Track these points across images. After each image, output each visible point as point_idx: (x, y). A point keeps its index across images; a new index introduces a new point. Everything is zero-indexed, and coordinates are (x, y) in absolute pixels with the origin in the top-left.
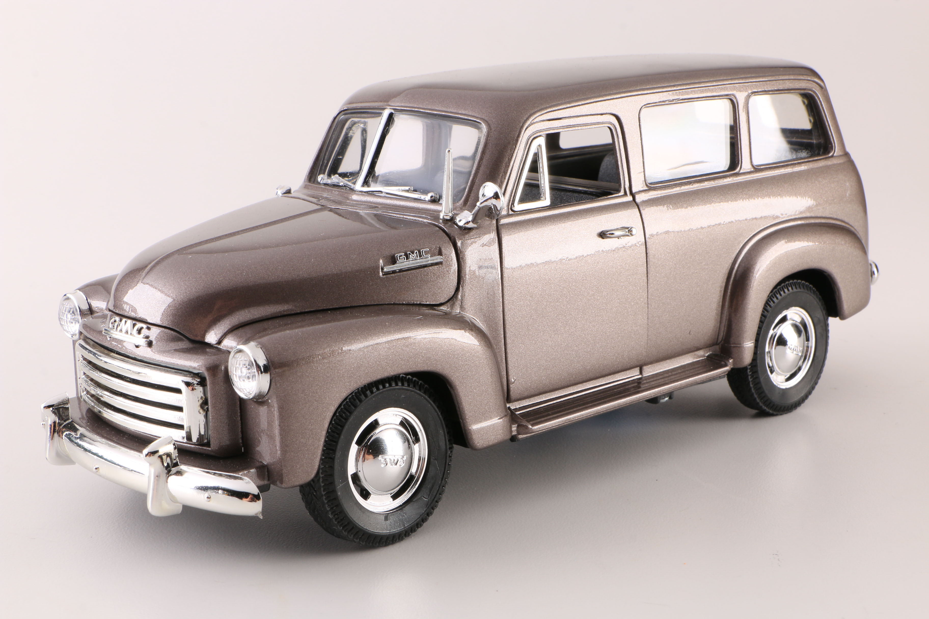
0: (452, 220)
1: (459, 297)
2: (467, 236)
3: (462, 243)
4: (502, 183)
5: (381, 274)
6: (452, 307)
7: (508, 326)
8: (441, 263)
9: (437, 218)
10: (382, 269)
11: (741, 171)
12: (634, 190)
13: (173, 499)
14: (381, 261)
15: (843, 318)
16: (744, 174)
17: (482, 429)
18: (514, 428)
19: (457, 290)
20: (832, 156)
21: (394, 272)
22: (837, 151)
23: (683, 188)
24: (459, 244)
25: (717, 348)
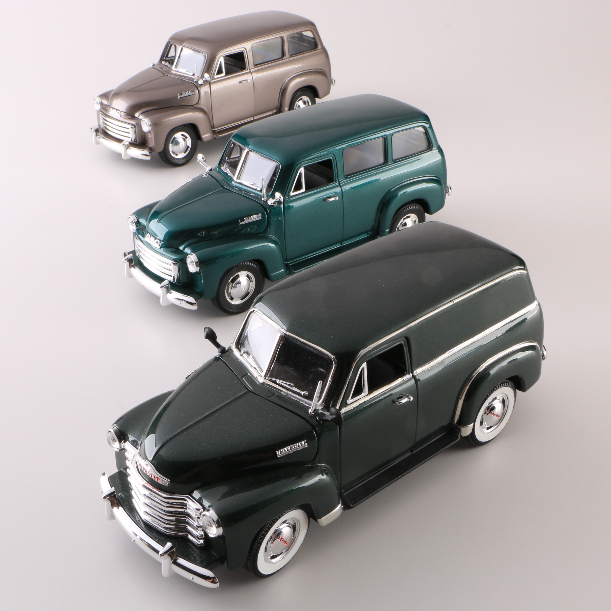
0: (197, 82)
1: (199, 103)
2: (201, 87)
3: (200, 89)
4: (210, 73)
5: (178, 98)
6: (197, 105)
7: (213, 109)
8: (194, 94)
9: (193, 81)
10: (179, 97)
11: (285, 58)
12: (250, 69)
13: (128, 155)
14: (179, 94)
15: (320, 98)
16: (286, 59)
17: (205, 137)
18: (215, 136)
19: (199, 101)
20: (318, 49)
21: (182, 97)
22: (320, 47)
23: (265, 66)
24: (199, 89)
25: (277, 110)
